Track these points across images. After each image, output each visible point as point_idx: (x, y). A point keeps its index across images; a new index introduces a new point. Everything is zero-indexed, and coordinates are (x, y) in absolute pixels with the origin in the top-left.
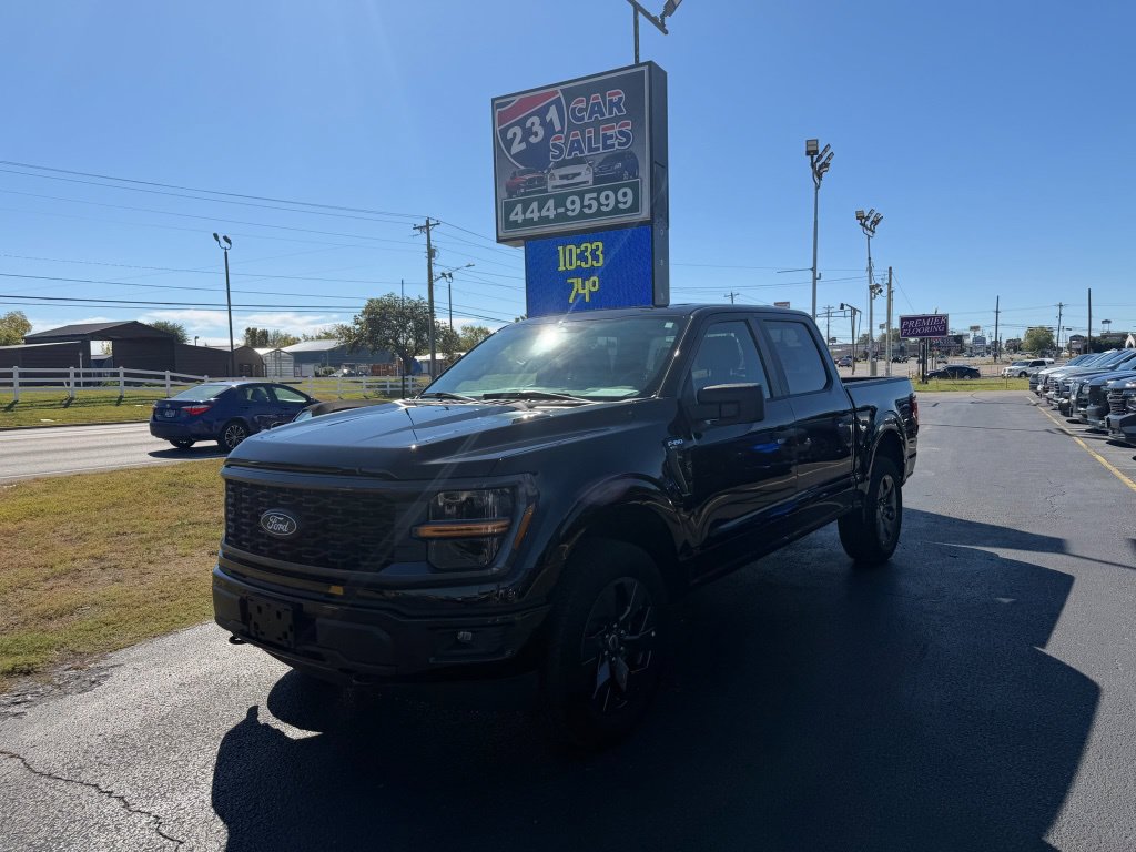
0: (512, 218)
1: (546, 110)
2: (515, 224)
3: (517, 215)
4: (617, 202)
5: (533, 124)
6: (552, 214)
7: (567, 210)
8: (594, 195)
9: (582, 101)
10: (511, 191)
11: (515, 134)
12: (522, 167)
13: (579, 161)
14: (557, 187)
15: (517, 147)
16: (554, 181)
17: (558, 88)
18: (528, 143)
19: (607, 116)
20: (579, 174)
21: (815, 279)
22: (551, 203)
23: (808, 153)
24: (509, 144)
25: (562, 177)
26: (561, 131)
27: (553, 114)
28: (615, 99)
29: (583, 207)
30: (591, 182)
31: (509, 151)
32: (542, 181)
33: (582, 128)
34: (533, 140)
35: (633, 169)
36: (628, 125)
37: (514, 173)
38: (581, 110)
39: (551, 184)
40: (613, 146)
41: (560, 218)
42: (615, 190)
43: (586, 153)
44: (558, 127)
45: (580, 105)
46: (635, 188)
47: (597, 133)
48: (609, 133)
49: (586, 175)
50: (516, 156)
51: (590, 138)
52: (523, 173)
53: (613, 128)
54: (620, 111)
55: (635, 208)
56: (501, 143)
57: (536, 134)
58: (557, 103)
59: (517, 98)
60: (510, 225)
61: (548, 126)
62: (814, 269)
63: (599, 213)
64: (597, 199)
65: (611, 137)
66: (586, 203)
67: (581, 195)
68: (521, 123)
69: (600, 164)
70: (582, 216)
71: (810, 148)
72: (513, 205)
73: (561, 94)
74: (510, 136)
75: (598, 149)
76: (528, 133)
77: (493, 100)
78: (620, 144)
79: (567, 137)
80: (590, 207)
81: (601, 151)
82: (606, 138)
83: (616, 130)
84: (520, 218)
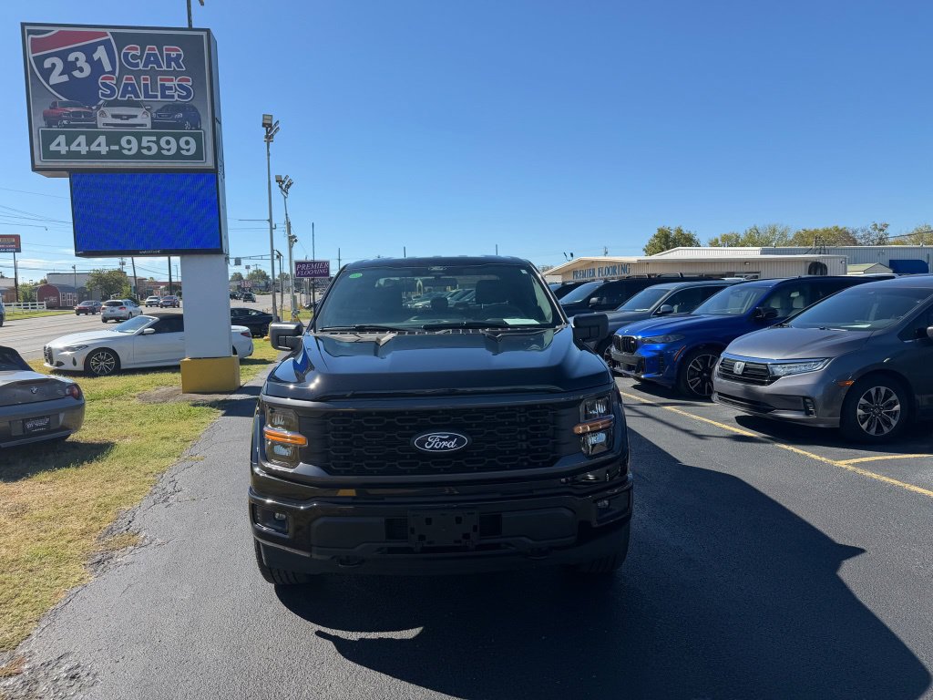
0: (53, 147)
1: (93, 48)
2: (57, 155)
3: (59, 144)
4: (179, 148)
5: (77, 59)
6: (104, 150)
7: (122, 148)
8: (154, 139)
9: (136, 49)
10: (50, 120)
11: (54, 65)
12: (64, 99)
13: (137, 105)
14: (107, 124)
15: (56, 78)
16: (106, 118)
17: (108, 31)
18: (71, 77)
19: (165, 68)
20: (136, 116)
22: (102, 139)
24: (47, 74)
25: (114, 116)
26: (113, 72)
27: (101, 53)
28: (174, 54)
29: (140, 147)
30: (149, 126)
31: (47, 81)
32: (91, 116)
33: (138, 74)
35: (196, 122)
36: (188, 81)
37: (55, 104)
38: (134, 57)
39: (101, 121)
40: (173, 97)
41: (111, 155)
42: (177, 139)
43: (142, 98)
44: (108, 68)
45: (134, 52)
46: (198, 138)
47: (154, 82)
48: (167, 84)
49: (143, 118)
50: (56, 87)
51: (146, 85)
52: (65, 105)
53: (172, 80)
54: (180, 66)
55: (199, 155)
56: (36, 71)
57: (81, 70)
58: (107, 44)
59: (56, 30)
60: (48, 154)
61: (97, 66)
63: (159, 156)
64: (157, 143)
65: (170, 88)
66: (144, 144)
67: (139, 136)
68: (63, 56)
69: (158, 111)
70: (139, 155)
72: (53, 136)
73: (110, 37)
74: (47, 65)
75: (156, 96)
76: (69, 67)
77: (23, 25)
78: (179, 96)
79: (119, 80)
80: (149, 149)
81: (159, 99)
82: (164, 88)
83: (176, 82)
84: (63, 149)
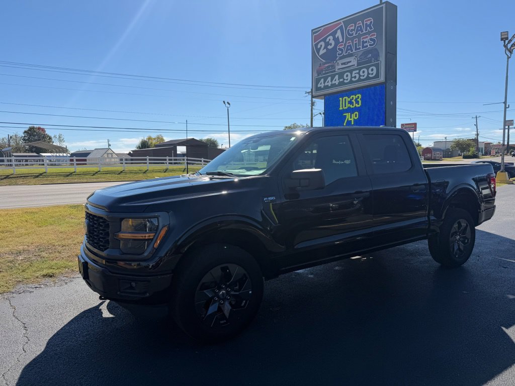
0: (319, 86)
1: (336, 32)
2: (320, 89)
4: (368, 74)
5: (330, 40)
6: (337, 82)
7: (344, 80)
8: (357, 71)
9: (353, 26)
10: (319, 73)
11: (321, 46)
12: (324, 61)
13: (350, 55)
14: (340, 69)
15: (322, 52)
16: (339, 66)
17: (341, 21)
18: (327, 49)
19: (364, 32)
20: (351, 62)
21: (506, 108)
22: (337, 77)
23: (502, 39)
24: (318, 50)
25: (342, 64)
26: (342, 42)
27: (339, 34)
28: (368, 23)
29: (352, 77)
30: (356, 65)
31: (319, 54)
32: (333, 67)
33: (352, 40)
34: (330, 47)
35: (376, 56)
36: (374, 35)
37: (321, 64)
38: (352, 30)
39: (337, 67)
40: (367, 46)
41: (341, 84)
42: (368, 69)
43: (354, 51)
44: (341, 40)
45: (352, 28)
46: (377, 66)
47: (359, 41)
48: (365, 40)
49: (353, 62)
50: (322, 56)
51: (356, 44)
52: (325, 64)
53: (367, 37)
54: (371, 28)
55: (377, 76)
56: (315, 50)
57: (331, 45)
58: (341, 28)
59: (323, 28)
60: (318, 89)
61: (336, 40)
62: (505, 103)
63: (359, 80)
64: (359, 73)
65: (366, 42)
66: (353, 75)
67: (351, 72)
68: (324, 40)
69: (361, 56)
70: (351, 82)
71: (503, 37)
72: (320, 79)
73: (342, 24)
74: (319, 46)
75: (360, 48)
76: (327, 44)
77: (312, 30)
78: (370, 45)
79: (345, 45)
80: (355, 77)
81: (361, 49)
82: (364, 42)
83: (369, 38)
84: (322, 86)
